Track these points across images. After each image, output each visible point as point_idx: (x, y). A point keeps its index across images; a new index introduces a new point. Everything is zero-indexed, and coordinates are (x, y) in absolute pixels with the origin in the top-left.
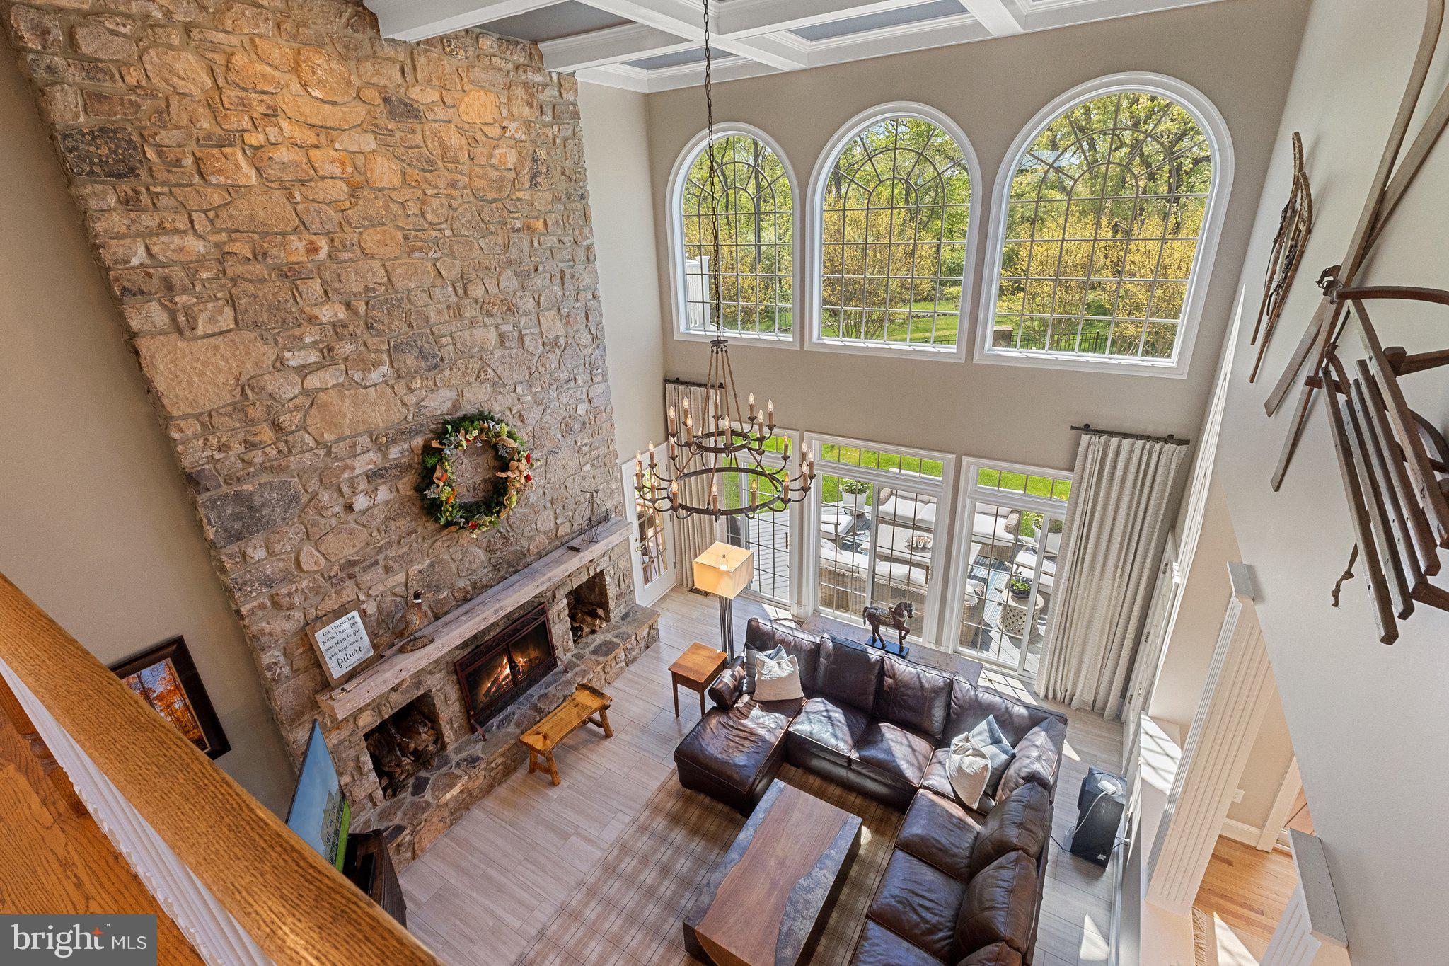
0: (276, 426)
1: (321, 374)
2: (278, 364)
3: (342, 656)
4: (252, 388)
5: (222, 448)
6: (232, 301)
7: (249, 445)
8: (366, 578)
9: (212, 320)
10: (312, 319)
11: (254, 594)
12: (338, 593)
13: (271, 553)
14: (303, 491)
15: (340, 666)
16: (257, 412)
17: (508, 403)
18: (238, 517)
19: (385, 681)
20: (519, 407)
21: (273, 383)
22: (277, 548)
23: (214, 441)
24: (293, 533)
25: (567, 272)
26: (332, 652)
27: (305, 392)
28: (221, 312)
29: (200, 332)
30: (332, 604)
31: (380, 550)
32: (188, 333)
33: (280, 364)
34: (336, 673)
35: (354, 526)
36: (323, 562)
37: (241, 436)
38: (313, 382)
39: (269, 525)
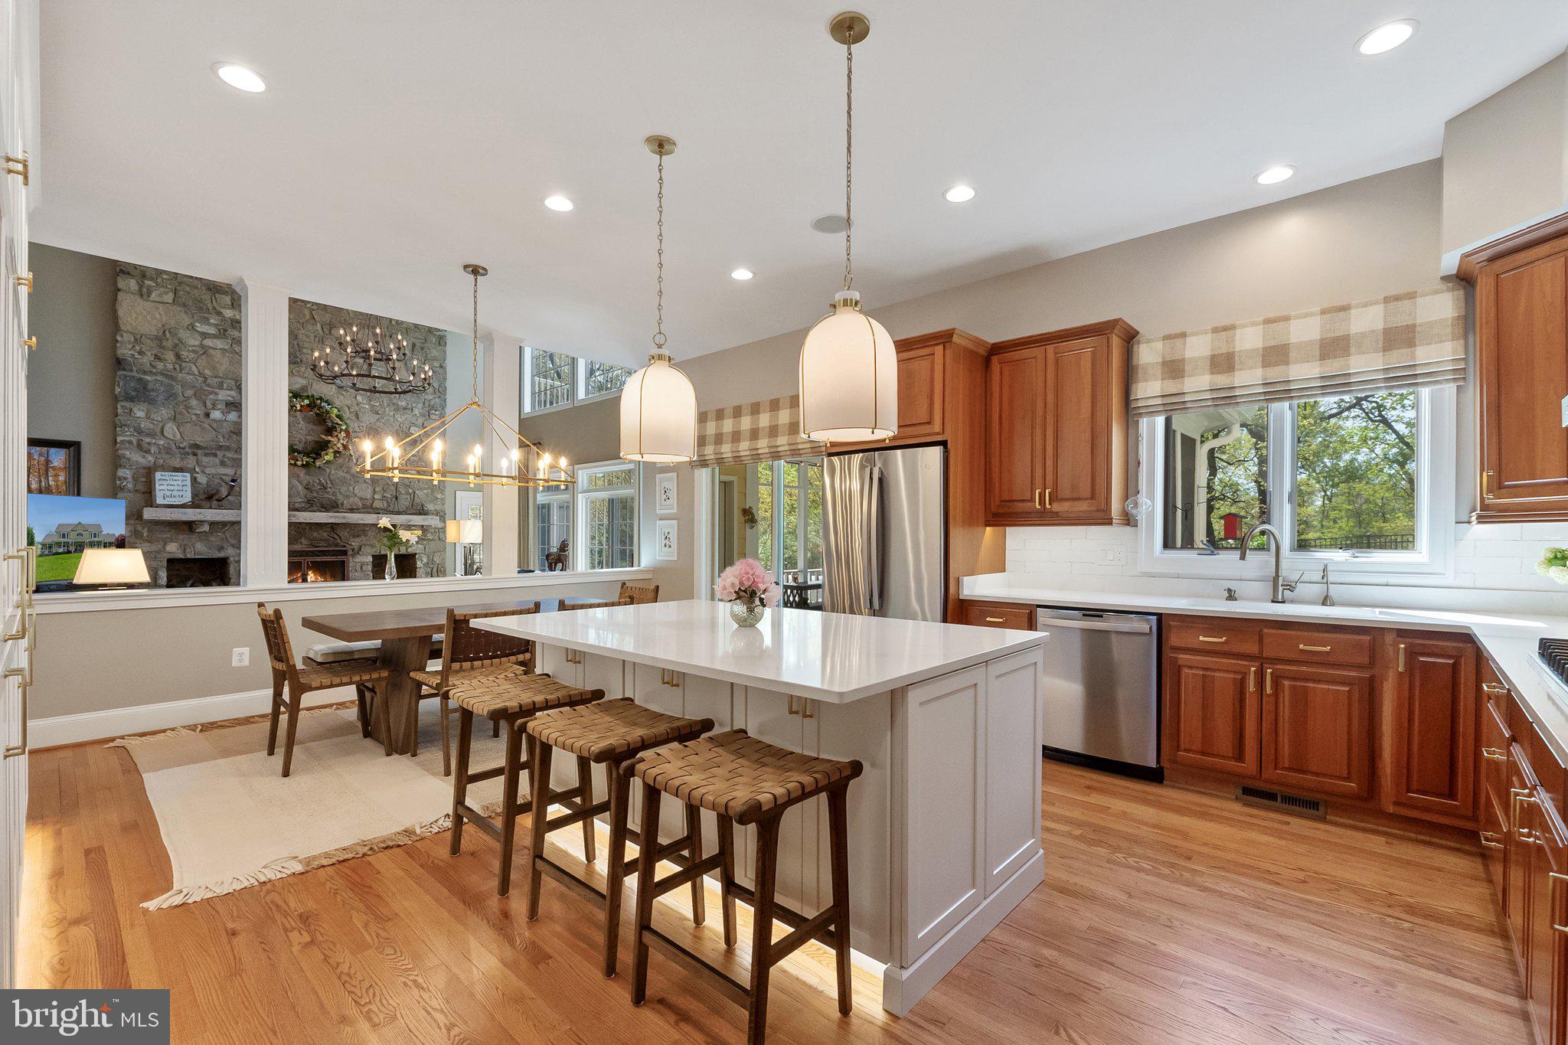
0: (178, 356)
1: (215, 340)
2: (190, 327)
3: (169, 493)
4: (170, 332)
5: (140, 353)
6: (175, 292)
7: (157, 358)
8: (205, 459)
9: (160, 295)
10: (219, 313)
11: (128, 433)
12: (182, 459)
13: (148, 417)
14: (181, 394)
15: (164, 498)
16: (169, 344)
17: (349, 402)
18: (135, 390)
19: (186, 513)
20: (357, 408)
21: (183, 334)
22: (153, 416)
23: (138, 348)
24: (165, 413)
25: (418, 345)
26: (162, 487)
27: (202, 346)
28: (167, 293)
29: (151, 299)
30: (177, 463)
31: (220, 448)
32: (145, 297)
33: (192, 327)
34: (159, 501)
35: (207, 426)
36: (179, 436)
37: (154, 352)
38: (208, 342)
39: (152, 402)
